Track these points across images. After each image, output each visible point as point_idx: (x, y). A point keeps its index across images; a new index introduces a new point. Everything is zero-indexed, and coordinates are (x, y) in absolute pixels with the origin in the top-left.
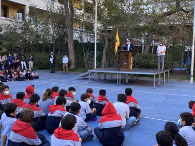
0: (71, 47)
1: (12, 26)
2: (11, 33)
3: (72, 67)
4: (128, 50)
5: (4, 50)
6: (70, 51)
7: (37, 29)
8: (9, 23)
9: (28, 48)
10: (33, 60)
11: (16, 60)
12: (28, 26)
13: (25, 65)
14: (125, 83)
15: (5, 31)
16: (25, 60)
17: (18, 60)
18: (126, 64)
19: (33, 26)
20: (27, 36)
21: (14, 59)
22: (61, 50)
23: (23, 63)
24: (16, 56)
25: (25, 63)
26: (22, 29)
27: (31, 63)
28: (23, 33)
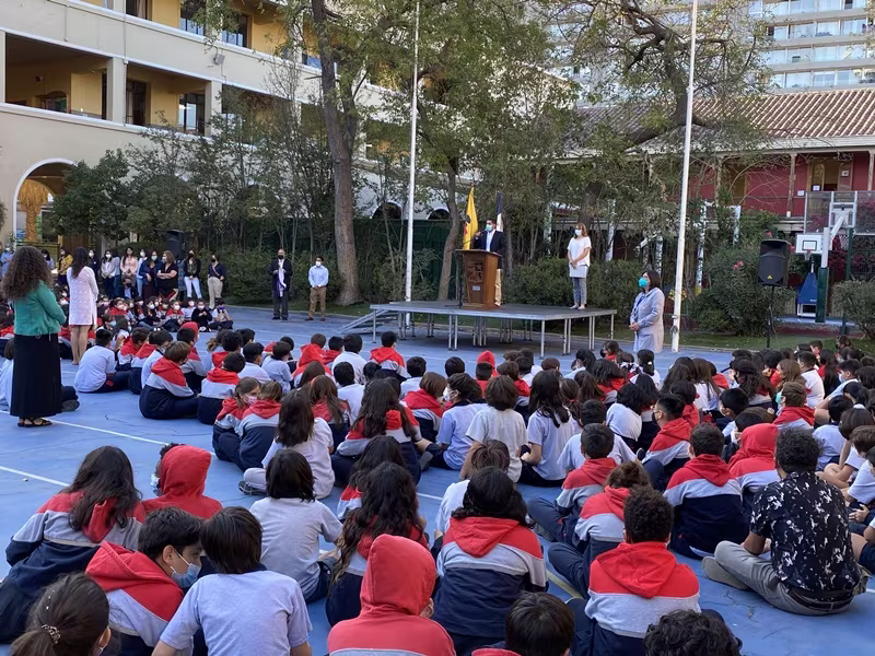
0: (343, 232)
1: (161, 156)
2: (155, 180)
3: (347, 297)
4: (488, 250)
5: (133, 238)
6: (339, 246)
7: (242, 169)
8: (150, 145)
9: (212, 232)
10: (221, 271)
11: (169, 271)
12: (213, 159)
13: (198, 290)
14: (477, 346)
15: (137, 173)
16: (198, 271)
17: (173, 273)
18: (478, 288)
19: (230, 159)
20: (211, 193)
21: (162, 268)
22: (317, 242)
23: (191, 284)
24: (169, 261)
25: (196, 282)
26: (192, 167)
27: (215, 284)
28: (197, 181)
